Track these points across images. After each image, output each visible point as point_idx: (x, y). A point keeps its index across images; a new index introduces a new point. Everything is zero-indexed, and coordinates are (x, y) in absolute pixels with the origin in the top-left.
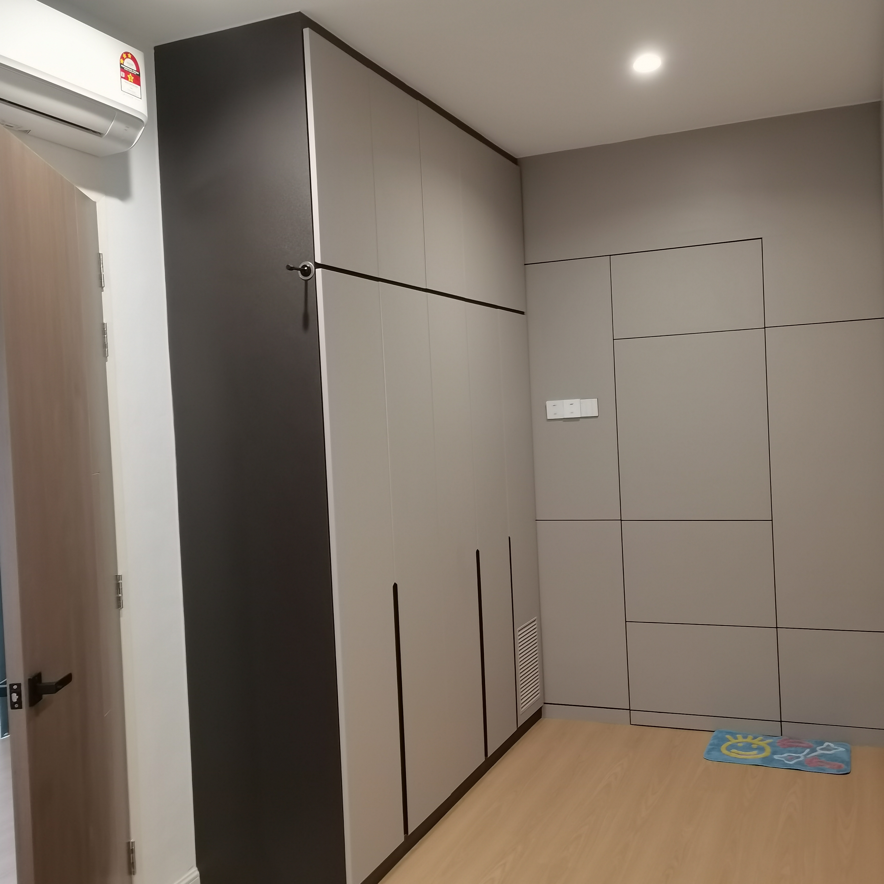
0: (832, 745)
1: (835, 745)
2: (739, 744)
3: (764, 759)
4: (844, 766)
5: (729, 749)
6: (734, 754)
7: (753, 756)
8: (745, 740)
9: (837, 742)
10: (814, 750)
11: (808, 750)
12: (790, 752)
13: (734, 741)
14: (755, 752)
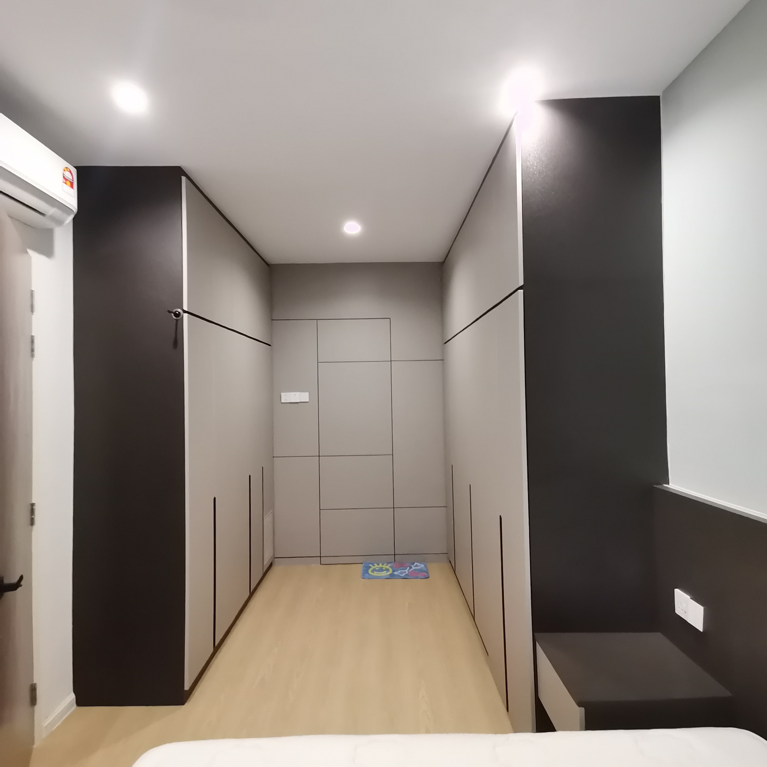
0: (419, 564)
1: (420, 564)
2: (377, 569)
3: (391, 575)
4: (426, 574)
5: (372, 571)
6: (375, 574)
7: (384, 574)
8: (379, 566)
9: (420, 562)
10: (411, 568)
11: (408, 568)
12: (401, 570)
13: (373, 567)
14: (385, 572)
